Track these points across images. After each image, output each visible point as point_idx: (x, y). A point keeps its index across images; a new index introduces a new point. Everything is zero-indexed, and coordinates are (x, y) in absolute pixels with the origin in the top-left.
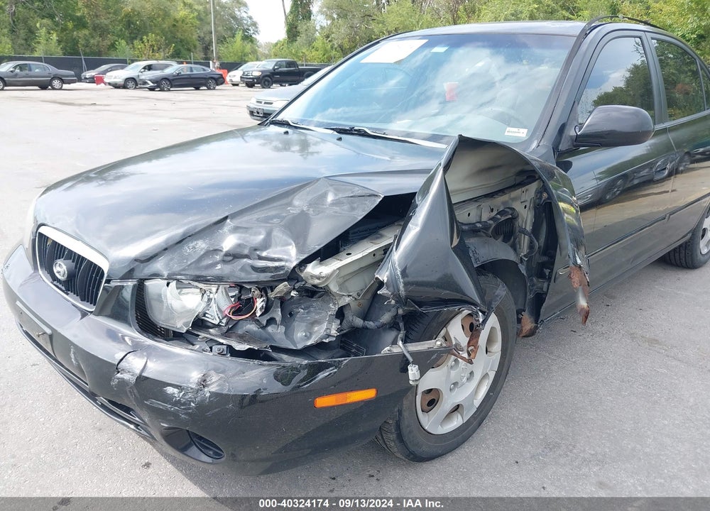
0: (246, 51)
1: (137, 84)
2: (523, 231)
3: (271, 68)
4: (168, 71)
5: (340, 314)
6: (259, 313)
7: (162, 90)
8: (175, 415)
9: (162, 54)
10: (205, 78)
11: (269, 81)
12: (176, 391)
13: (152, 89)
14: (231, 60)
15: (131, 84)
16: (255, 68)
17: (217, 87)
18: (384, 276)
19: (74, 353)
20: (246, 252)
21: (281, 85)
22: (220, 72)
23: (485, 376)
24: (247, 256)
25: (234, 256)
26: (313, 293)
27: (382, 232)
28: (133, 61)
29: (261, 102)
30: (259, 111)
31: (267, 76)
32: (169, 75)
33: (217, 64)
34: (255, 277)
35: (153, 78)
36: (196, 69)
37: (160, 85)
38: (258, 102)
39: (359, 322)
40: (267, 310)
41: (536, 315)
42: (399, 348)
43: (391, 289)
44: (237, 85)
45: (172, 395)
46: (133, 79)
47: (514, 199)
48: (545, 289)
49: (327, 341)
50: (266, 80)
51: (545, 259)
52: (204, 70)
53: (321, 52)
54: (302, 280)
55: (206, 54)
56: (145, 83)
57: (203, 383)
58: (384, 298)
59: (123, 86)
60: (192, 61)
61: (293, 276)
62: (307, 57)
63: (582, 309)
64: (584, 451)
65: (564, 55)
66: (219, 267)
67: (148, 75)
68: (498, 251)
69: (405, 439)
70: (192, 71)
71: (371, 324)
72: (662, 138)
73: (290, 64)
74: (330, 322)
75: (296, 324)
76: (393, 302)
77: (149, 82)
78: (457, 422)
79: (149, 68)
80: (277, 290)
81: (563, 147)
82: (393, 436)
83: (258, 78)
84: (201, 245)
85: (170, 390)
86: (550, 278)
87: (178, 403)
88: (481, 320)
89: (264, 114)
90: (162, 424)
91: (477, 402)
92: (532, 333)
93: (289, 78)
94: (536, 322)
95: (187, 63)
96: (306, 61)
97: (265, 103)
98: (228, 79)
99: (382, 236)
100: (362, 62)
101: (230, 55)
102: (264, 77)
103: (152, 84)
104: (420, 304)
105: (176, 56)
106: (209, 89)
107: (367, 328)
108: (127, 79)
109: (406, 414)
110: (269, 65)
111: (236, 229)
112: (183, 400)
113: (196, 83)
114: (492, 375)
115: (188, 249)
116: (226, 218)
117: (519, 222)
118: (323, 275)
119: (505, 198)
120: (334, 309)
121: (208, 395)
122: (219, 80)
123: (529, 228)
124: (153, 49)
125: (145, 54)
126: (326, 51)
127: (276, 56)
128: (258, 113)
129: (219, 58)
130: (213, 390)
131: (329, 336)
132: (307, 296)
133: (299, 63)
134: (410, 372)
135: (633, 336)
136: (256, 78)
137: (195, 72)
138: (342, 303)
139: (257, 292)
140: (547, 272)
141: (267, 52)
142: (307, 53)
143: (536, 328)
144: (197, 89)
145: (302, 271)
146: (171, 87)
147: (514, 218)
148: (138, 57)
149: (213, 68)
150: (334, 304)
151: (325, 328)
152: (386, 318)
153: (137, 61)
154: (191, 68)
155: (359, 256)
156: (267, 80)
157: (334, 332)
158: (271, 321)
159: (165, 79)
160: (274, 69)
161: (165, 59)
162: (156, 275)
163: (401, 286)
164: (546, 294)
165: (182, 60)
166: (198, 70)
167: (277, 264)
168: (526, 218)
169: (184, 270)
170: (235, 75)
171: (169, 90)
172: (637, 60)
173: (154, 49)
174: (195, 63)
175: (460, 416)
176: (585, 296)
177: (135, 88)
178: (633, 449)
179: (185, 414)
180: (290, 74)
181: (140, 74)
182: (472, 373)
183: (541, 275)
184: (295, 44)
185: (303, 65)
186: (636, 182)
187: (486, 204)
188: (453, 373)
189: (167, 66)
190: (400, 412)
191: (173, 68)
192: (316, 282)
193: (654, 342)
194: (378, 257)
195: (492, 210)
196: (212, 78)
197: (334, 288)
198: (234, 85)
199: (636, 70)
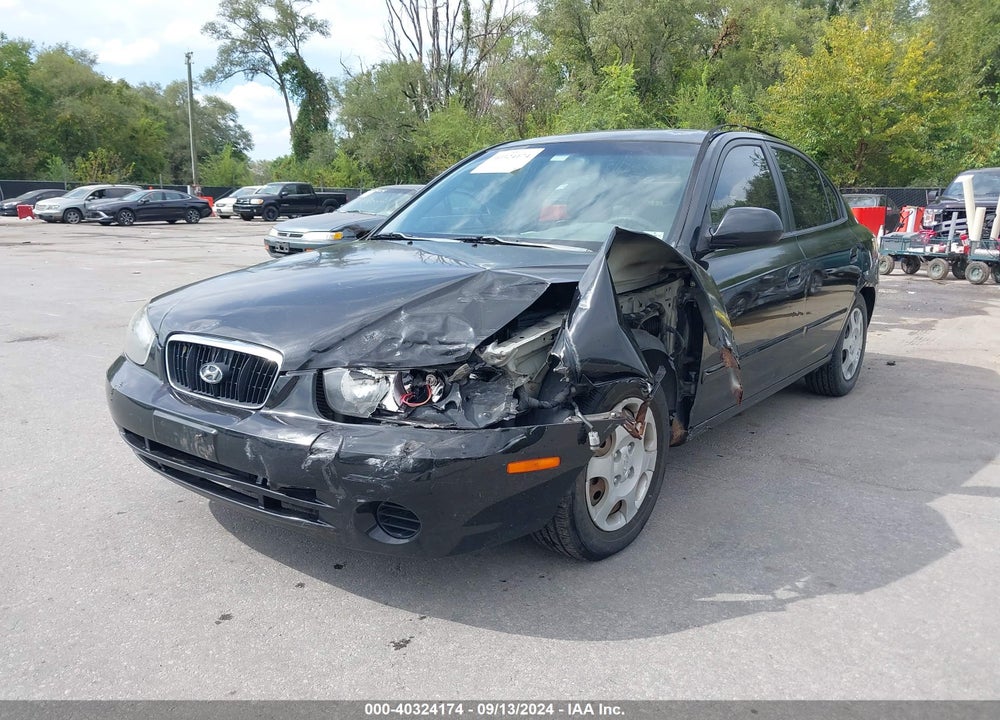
0: (238, 171)
1: (82, 217)
2: (670, 330)
3: (277, 193)
4: (129, 199)
5: (516, 395)
6: (436, 399)
7: (121, 224)
8: (376, 486)
9: (117, 175)
10: (184, 208)
11: (274, 212)
12: (378, 461)
13: (105, 223)
14: (216, 184)
15: (73, 216)
16: (254, 195)
17: (201, 221)
18: (560, 353)
19: (251, 446)
20: (425, 338)
21: (291, 218)
22: (205, 200)
23: (644, 475)
24: (425, 343)
25: (412, 342)
26: (491, 375)
27: (547, 320)
28: (73, 186)
29: (285, 235)
30: (283, 245)
31: (271, 204)
32: (132, 204)
33: (198, 190)
34: (435, 361)
35: (108, 208)
36: (171, 195)
37: (120, 217)
38: (280, 234)
39: (535, 402)
40: (444, 394)
41: (685, 421)
42: (579, 417)
43: (568, 364)
44: (228, 217)
45: (375, 466)
46: (76, 210)
47: (659, 296)
48: (692, 392)
49: (507, 419)
50: (270, 210)
51: (691, 359)
52: (182, 197)
53: (343, 174)
54: (482, 361)
55: (176, 177)
56: (96, 215)
57: (406, 451)
58: (559, 375)
59: (63, 218)
60: (161, 185)
61: (473, 358)
62: (325, 180)
63: (736, 390)
64: (748, 546)
65: (691, 160)
66: (398, 354)
67: (98, 204)
68: (651, 342)
69: (578, 526)
70: (164, 198)
71: (546, 404)
72: (791, 245)
73: (302, 188)
74: (508, 402)
75: (475, 406)
76: (568, 380)
77: (101, 213)
78: (620, 522)
79: (100, 194)
80: (456, 373)
81: (699, 248)
82: (566, 523)
83: (258, 207)
84: (377, 334)
85: (372, 461)
86: (697, 380)
87: (382, 472)
88: (650, 390)
89: (290, 249)
90: (359, 501)
91: (638, 503)
92: (682, 441)
93: (302, 208)
94: (686, 427)
95: (154, 188)
96: (324, 184)
97: (291, 236)
98: (214, 209)
99: (548, 323)
100: (472, 172)
101: (215, 175)
102: (267, 206)
103: (106, 216)
104: (594, 380)
105: (136, 178)
106: (189, 222)
107: (542, 408)
108: (67, 209)
109: (578, 498)
110: (274, 190)
111: (411, 319)
112: (386, 470)
113: (171, 215)
114: (650, 475)
115: (366, 338)
116: (400, 309)
117: (665, 320)
118: (504, 354)
119: (651, 294)
120: (510, 390)
121: (412, 461)
122: (204, 211)
123: (674, 326)
124: (103, 169)
125: (90, 176)
126: (352, 172)
127: (279, 177)
128: (282, 248)
129: (200, 181)
130: (416, 456)
131: (509, 414)
132: (483, 380)
133: (315, 187)
134: (591, 438)
135: (783, 458)
136: (255, 208)
137: (169, 200)
138: (518, 384)
139: (433, 378)
140: (693, 374)
141: (261, 174)
142: (324, 174)
143: (687, 434)
144: (172, 222)
145: (482, 352)
146: (135, 221)
147: (662, 313)
148: (81, 179)
149: (192, 193)
150: (511, 385)
151: (505, 408)
152: (560, 397)
153: (80, 185)
154: (164, 194)
155: (533, 338)
156: (272, 210)
157: (513, 410)
158: (451, 405)
159: (126, 209)
160: (281, 195)
161: (121, 183)
162: (334, 365)
163: (577, 360)
164: (694, 397)
165: (146, 184)
166: (173, 197)
167: (456, 347)
168: (671, 317)
169: (365, 357)
170: (227, 204)
171: (132, 225)
172: (757, 172)
173: (105, 171)
174: (165, 188)
175: (623, 517)
176: (737, 378)
177: (80, 222)
178: (795, 542)
179: (388, 483)
180: (304, 202)
181: (87, 202)
182: (632, 469)
183: (687, 378)
184: (307, 163)
185: (320, 190)
186: (761, 302)
187: (636, 298)
188: (616, 465)
189: (127, 192)
190: (573, 494)
191: (136, 195)
192: (497, 361)
193: (803, 461)
194: (548, 341)
195: (641, 305)
196: (193, 208)
197: (512, 368)
198: (223, 217)
199: (757, 183)
